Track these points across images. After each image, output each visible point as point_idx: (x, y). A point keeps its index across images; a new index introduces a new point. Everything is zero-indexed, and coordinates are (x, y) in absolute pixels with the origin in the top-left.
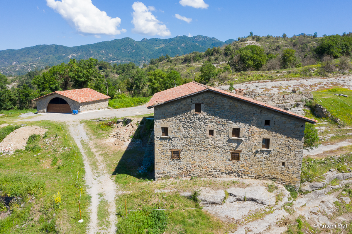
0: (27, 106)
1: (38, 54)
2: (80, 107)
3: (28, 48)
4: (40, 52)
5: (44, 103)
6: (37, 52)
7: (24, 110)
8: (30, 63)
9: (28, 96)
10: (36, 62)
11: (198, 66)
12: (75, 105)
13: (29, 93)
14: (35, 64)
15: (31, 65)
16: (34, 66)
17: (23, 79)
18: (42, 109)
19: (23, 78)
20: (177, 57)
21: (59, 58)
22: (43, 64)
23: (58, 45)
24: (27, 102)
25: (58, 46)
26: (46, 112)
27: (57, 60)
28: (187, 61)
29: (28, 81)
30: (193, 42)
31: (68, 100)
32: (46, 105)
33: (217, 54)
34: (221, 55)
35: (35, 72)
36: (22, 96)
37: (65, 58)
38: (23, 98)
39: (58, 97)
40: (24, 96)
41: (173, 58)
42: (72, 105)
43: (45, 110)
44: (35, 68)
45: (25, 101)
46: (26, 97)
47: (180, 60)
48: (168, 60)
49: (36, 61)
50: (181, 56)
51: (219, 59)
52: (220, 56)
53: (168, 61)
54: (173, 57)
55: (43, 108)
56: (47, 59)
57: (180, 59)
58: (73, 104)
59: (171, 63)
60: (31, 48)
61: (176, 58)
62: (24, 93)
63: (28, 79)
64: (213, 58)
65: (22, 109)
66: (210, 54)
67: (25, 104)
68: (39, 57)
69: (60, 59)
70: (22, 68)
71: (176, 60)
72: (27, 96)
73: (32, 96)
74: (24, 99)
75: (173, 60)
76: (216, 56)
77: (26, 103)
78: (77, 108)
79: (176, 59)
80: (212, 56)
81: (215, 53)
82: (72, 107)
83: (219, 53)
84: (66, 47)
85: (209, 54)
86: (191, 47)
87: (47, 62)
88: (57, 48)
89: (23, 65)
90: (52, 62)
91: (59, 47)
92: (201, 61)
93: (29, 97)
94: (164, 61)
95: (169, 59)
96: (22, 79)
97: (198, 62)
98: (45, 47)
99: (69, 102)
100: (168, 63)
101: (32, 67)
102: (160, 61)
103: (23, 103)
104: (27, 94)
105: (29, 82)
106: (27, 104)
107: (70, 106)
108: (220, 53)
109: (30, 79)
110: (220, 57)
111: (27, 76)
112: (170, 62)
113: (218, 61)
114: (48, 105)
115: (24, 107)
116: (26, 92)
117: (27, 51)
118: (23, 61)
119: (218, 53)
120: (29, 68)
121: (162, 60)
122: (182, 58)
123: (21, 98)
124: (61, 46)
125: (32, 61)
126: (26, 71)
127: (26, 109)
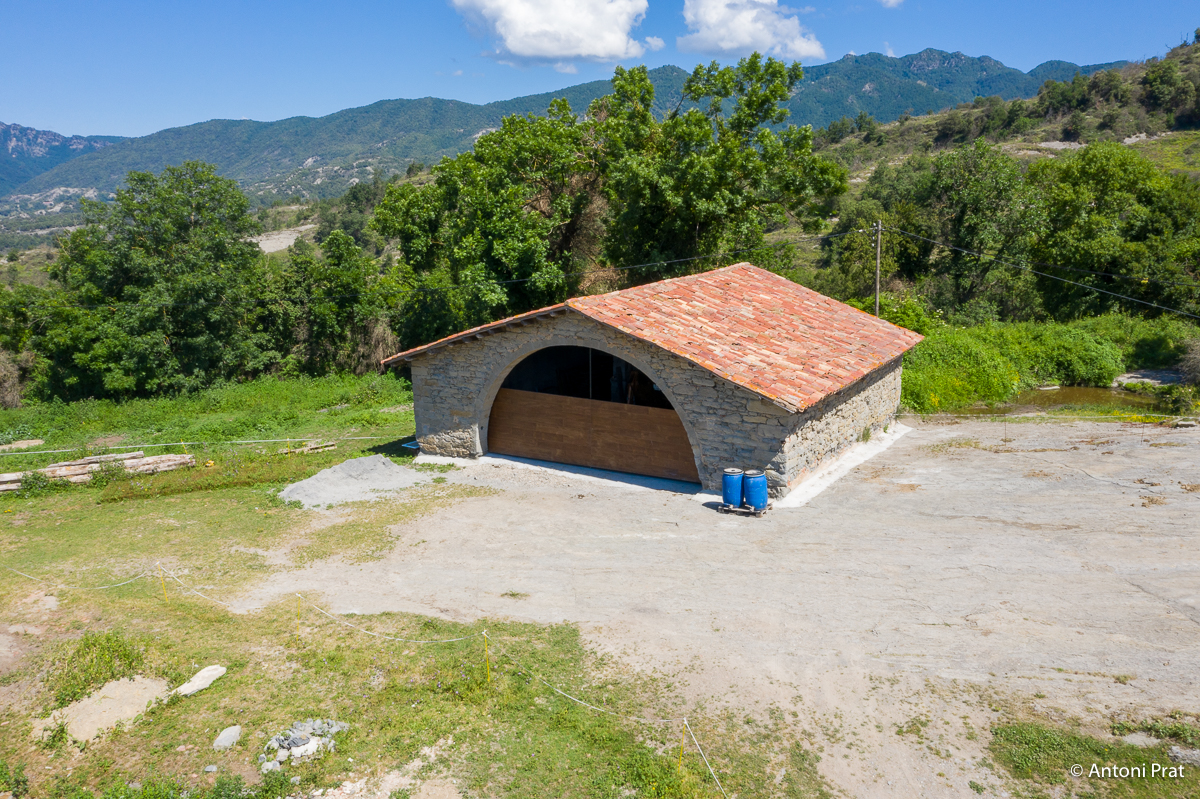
0: (349, 356)
1: (379, 132)
2: (786, 447)
3: (351, 110)
4: (385, 124)
5: (466, 380)
6: (377, 125)
7: (332, 376)
8: (357, 159)
9: (354, 298)
10: (373, 157)
11: (1022, 153)
12: (734, 420)
13: (356, 280)
14: (370, 164)
15: (359, 166)
16: (368, 168)
17: (334, 211)
18: (456, 428)
19: (335, 208)
20: (907, 123)
21: (444, 143)
22: (396, 164)
23: (441, 98)
24: (348, 333)
25: (442, 101)
26: (479, 449)
27: (438, 149)
28: (952, 135)
29: (349, 218)
30: (906, 75)
31: (676, 377)
32: (485, 403)
33: (1107, 100)
34: (1124, 104)
35: (372, 187)
36: (321, 301)
37: (463, 143)
38: (327, 309)
39: (580, 344)
40: (334, 299)
41: (887, 127)
42: (710, 422)
43: (475, 435)
44: (371, 177)
45: (338, 329)
46: (341, 304)
47: (920, 134)
48: (868, 135)
49: (372, 153)
50: (921, 117)
51: (1118, 125)
52: (1125, 110)
53: (867, 139)
54: (887, 121)
55: (456, 419)
56: (406, 147)
57: (917, 129)
58: (712, 412)
59: (880, 145)
60: (361, 113)
61: (902, 124)
62: (331, 282)
63: (350, 212)
64: (1090, 119)
65: (322, 373)
66: (1074, 103)
67: (335, 344)
68: (382, 139)
69: (447, 147)
70: (333, 178)
71: (902, 134)
72: (346, 297)
73: (371, 303)
74: (332, 320)
75: (887, 133)
76: (1104, 109)
77: (343, 338)
78: (751, 450)
79: (903, 128)
80: (1083, 110)
81: (1095, 98)
82: (704, 437)
83: (1116, 96)
84: (468, 105)
85: (1069, 102)
86: (899, 92)
87: (406, 157)
88: (438, 110)
89: (336, 168)
90: (423, 157)
91: (444, 107)
92: (1036, 134)
93: (357, 307)
94: (851, 140)
95: (874, 128)
96: (329, 212)
97: (1020, 138)
98: (402, 105)
99: (683, 390)
100: (869, 146)
101: (362, 173)
102: (834, 141)
103: (326, 336)
104: (346, 287)
105: (352, 223)
106: (348, 346)
107: (687, 427)
108: (1122, 96)
109: (355, 212)
110: (1126, 115)
111: (347, 200)
112: (874, 143)
113: (1115, 131)
114: (497, 399)
115: (330, 357)
116: (345, 280)
117: (348, 122)
118: (334, 155)
119: (1112, 98)
120: (351, 176)
121: (842, 137)
122: (928, 127)
123: (317, 309)
124: (451, 101)
125: (363, 153)
126: (344, 187)
127: (341, 368)
